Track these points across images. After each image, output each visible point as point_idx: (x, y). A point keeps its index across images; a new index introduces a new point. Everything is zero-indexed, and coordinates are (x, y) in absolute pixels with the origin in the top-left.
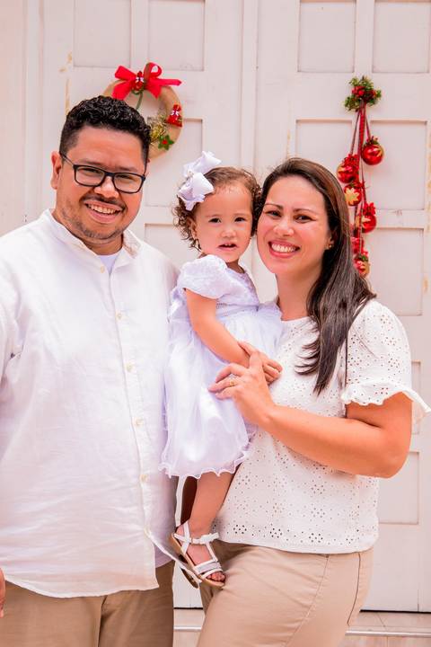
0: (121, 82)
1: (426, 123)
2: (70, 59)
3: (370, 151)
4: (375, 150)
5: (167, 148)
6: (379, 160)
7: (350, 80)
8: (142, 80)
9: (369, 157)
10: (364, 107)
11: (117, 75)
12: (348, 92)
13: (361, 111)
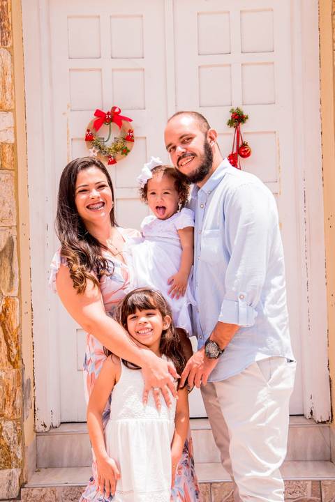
0: (98, 118)
1: (275, 132)
2: (68, 106)
3: (243, 150)
4: (246, 149)
5: (126, 154)
6: (248, 155)
7: (230, 110)
8: (110, 116)
9: (243, 153)
10: (239, 125)
11: (95, 115)
12: (229, 117)
13: (237, 127)
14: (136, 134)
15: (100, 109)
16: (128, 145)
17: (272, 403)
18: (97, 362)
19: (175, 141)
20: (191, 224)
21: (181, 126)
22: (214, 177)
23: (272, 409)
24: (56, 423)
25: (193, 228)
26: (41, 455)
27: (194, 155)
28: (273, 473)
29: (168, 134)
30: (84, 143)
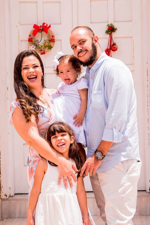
0: (35, 29)
1: (132, 37)
2: (19, 23)
3: (113, 47)
4: (115, 46)
5: (51, 49)
6: (116, 50)
7: (107, 25)
8: (41, 28)
9: (113, 49)
10: (112, 33)
11: (34, 27)
12: (106, 29)
13: (110, 35)
14: (56, 38)
15: (36, 24)
16: (51, 44)
17: (129, 184)
18: (34, 162)
19: (76, 43)
20: (86, 87)
21: (79, 35)
22: (98, 62)
23: (128, 187)
24: (12, 194)
25: (87, 89)
26: (4, 211)
27: (87, 50)
28: (128, 222)
29: (72, 39)
30: (28, 42)
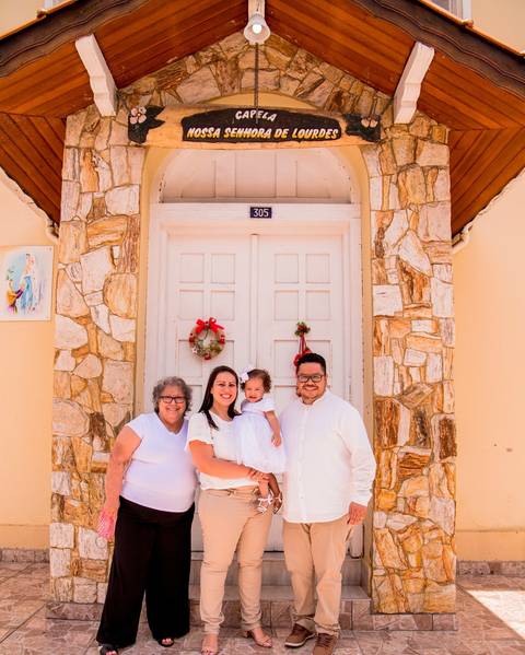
0: (199, 326)
1: (329, 341)
5: (219, 353)
7: (297, 323)
8: (208, 325)
10: (303, 334)
11: (197, 323)
12: (296, 328)
13: (302, 337)
14: (226, 339)
16: (220, 347)
30: (188, 343)
